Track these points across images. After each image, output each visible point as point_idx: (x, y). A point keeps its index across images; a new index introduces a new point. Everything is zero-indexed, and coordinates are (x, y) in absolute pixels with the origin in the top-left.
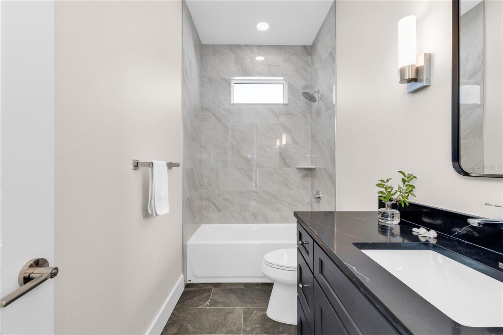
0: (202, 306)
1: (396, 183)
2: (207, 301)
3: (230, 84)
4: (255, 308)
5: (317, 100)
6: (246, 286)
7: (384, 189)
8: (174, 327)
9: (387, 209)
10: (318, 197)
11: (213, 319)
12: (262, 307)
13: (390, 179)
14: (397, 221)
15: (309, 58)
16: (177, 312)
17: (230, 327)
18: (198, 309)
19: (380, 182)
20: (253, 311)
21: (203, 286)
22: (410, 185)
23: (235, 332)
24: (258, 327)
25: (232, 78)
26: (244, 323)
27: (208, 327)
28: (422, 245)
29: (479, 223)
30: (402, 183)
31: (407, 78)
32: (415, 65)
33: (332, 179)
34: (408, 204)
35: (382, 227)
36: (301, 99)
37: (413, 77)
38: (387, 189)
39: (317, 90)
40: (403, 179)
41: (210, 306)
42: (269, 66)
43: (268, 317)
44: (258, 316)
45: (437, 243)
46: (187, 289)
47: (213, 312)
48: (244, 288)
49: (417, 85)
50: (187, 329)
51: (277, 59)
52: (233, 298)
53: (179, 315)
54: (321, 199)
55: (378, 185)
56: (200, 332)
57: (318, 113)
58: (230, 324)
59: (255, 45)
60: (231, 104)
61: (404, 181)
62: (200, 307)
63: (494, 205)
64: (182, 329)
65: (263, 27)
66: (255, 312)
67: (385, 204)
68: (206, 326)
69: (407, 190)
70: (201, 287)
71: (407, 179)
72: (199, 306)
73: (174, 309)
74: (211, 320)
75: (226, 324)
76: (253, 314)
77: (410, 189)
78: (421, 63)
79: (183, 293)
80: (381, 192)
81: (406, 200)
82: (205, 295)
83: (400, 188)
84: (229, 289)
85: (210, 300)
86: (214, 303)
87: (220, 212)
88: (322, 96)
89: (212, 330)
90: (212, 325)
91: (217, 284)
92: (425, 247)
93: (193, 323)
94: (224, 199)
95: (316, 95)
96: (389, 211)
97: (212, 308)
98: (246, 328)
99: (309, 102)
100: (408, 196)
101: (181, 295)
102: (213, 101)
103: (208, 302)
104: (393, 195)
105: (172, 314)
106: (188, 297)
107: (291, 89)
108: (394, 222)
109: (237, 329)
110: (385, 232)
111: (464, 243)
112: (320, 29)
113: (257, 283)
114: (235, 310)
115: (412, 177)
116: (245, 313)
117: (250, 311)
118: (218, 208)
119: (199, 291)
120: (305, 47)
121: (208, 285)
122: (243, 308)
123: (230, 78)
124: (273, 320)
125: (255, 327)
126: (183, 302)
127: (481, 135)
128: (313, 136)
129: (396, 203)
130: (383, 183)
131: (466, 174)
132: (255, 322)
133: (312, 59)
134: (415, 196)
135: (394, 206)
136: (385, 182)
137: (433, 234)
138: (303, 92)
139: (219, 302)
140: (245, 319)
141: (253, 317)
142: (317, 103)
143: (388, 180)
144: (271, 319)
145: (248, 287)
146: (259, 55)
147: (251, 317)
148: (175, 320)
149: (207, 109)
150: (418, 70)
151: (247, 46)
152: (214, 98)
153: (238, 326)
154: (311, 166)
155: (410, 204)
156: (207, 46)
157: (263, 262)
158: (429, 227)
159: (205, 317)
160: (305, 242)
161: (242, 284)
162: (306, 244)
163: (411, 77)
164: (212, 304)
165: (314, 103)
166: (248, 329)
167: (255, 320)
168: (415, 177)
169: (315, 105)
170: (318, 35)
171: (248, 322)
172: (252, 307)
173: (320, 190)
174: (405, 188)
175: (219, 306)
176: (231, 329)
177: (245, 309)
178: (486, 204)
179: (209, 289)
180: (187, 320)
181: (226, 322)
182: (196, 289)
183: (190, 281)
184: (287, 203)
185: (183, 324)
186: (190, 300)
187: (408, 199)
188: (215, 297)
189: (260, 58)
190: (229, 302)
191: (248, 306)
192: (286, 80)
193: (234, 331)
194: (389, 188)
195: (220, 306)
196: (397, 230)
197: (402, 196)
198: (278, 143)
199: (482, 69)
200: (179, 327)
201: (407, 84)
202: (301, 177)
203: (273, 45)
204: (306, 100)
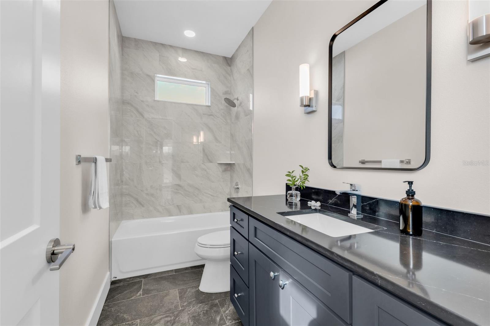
0: (134, 297)
1: (298, 174)
2: (139, 292)
3: (153, 81)
4: (189, 288)
5: (237, 105)
6: (176, 272)
7: (291, 178)
8: (109, 321)
9: (293, 191)
10: (237, 188)
11: (149, 304)
12: (195, 285)
13: (294, 171)
14: (299, 199)
15: (229, 68)
16: (108, 308)
17: (168, 307)
18: (131, 300)
19: (288, 173)
20: (187, 290)
21: (131, 280)
22: (306, 175)
23: (174, 309)
24: (194, 301)
25: (156, 75)
26: (181, 301)
27: (146, 312)
28: (313, 211)
29: (340, 193)
30: (302, 173)
31: (305, 104)
32: (309, 96)
33: (250, 172)
34: (305, 188)
35: (290, 203)
36: (222, 103)
37: (308, 104)
38: (293, 178)
39: (237, 97)
40: (302, 170)
41: (143, 295)
42: (194, 69)
43: (201, 291)
44: (192, 293)
45: (321, 208)
46: (113, 286)
47: (148, 299)
48: (174, 274)
49: (310, 109)
50: (124, 318)
51: (199, 64)
52: (165, 284)
53: (111, 310)
54: (240, 189)
55: (287, 175)
56: (138, 317)
57: (237, 117)
58: (168, 304)
59: (179, 48)
60: (155, 101)
61: (303, 172)
62: (133, 298)
63: (346, 183)
64: (118, 320)
65: (190, 34)
66: (189, 290)
67: (291, 187)
68: (144, 312)
69: (304, 178)
70: (129, 281)
71: (304, 171)
72: (131, 297)
73: (104, 305)
74: (147, 306)
75: (163, 306)
76: (187, 292)
77: (306, 177)
78: (312, 96)
79: (110, 290)
80: (289, 180)
81: (304, 184)
82: (136, 287)
83: (300, 177)
84: (159, 278)
85: (143, 290)
86: (146, 292)
87: (143, 207)
88: (241, 103)
89: (151, 313)
90: (150, 309)
91: (146, 276)
92: (315, 212)
93: (129, 312)
94: (147, 194)
95: (235, 101)
96: (293, 192)
97: (146, 296)
98: (184, 304)
99: (229, 106)
100: (305, 181)
101: (108, 292)
102: (136, 96)
103: (141, 292)
104: (296, 181)
105: (103, 310)
106: (117, 292)
107: (213, 93)
108: (297, 200)
109: (175, 307)
110: (292, 207)
111: (333, 207)
112: (239, 47)
113: (186, 268)
114: (169, 293)
115: (307, 169)
116: (180, 293)
117: (184, 290)
118: (140, 204)
119: (127, 285)
120: (225, 58)
121: (137, 278)
122: (177, 289)
123: (154, 75)
124: (206, 293)
125: (191, 301)
126: (112, 298)
127: (342, 142)
128: (232, 136)
129: (298, 187)
130: (290, 174)
131: (335, 167)
132: (190, 297)
133: (231, 70)
134: (309, 181)
135: (297, 189)
136: (291, 173)
137: (319, 204)
138: (225, 98)
139: (152, 290)
140: (181, 298)
141: (188, 294)
142: (236, 108)
143: (293, 172)
144: (204, 292)
145: (178, 272)
146: (183, 57)
147: (186, 294)
148: (107, 315)
149: (128, 103)
150: (310, 99)
151: (171, 46)
152: (137, 93)
153: (175, 304)
154: (230, 161)
155: (306, 187)
156: (128, 38)
157: (196, 245)
158: (316, 201)
159: (140, 305)
160: (239, 220)
161: (172, 271)
162: (240, 221)
163: (307, 104)
164: (146, 293)
165: (233, 108)
166: (185, 304)
167: (190, 296)
168: (309, 169)
169: (234, 110)
170: (237, 50)
171: (184, 299)
172: (185, 287)
173: (239, 182)
174: (303, 176)
175: (152, 293)
176: (170, 308)
177: (179, 290)
178: (343, 183)
179: (139, 281)
180: (122, 311)
181: (163, 304)
182: (123, 284)
183: (116, 278)
184: (209, 194)
185: (119, 315)
186: (119, 295)
187: (305, 184)
188: (147, 286)
189: (182, 60)
190: (162, 288)
191: (182, 287)
192: (208, 84)
193: (172, 309)
194: (294, 177)
195: (154, 293)
196: (299, 204)
197: (302, 182)
198: (195, 140)
199: (343, 98)
200: (114, 319)
201: (304, 108)
202: (221, 171)
203: (197, 51)
204: (226, 104)
